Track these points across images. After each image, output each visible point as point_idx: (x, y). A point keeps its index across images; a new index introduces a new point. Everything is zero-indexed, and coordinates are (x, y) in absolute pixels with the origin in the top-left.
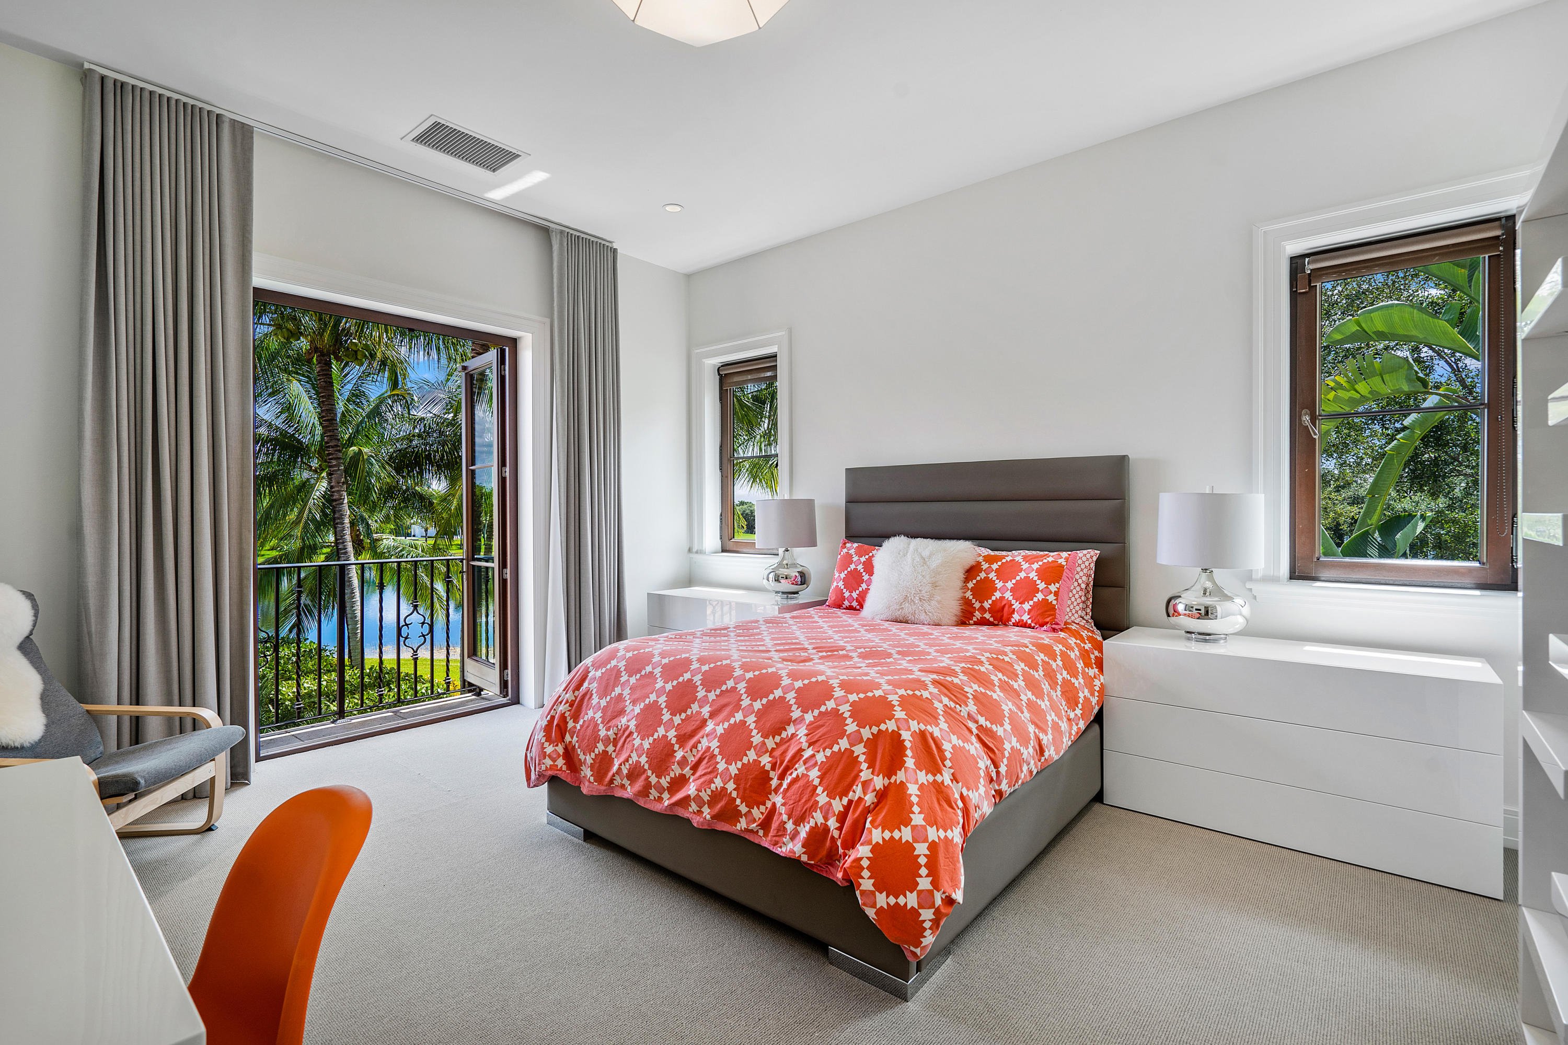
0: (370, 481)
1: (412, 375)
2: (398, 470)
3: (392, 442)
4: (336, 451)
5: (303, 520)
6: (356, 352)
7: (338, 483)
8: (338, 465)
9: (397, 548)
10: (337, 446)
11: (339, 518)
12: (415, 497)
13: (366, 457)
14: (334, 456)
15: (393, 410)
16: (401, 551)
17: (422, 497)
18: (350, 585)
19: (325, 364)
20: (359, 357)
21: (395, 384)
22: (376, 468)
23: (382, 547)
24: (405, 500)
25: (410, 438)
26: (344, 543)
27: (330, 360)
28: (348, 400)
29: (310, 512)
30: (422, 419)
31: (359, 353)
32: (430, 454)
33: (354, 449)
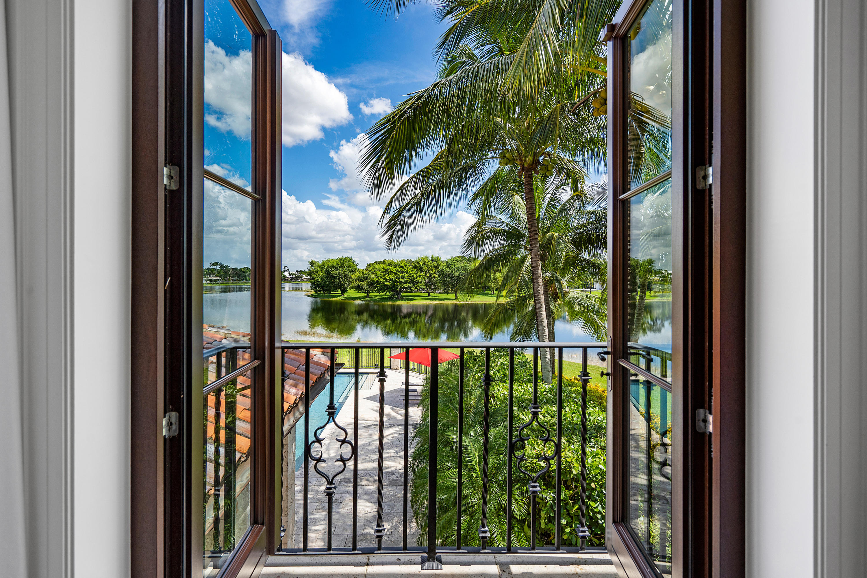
0: (558, 254)
1: (587, 182)
2: (577, 246)
3: (575, 229)
4: (535, 234)
5: (519, 281)
6: (547, 166)
7: (536, 255)
8: (536, 244)
9: (578, 298)
10: (535, 231)
11: (536, 279)
12: (589, 265)
13: (556, 238)
14: (533, 237)
15: (573, 206)
16: (581, 300)
17: (595, 266)
18: (542, 324)
19: (529, 177)
20: (549, 169)
21: (576, 189)
22: (563, 245)
23: (569, 297)
24: (583, 268)
25: (585, 225)
26: (538, 295)
27: (532, 174)
28: (548, 205)
29: (523, 275)
30: (594, 212)
31: (549, 166)
32: (599, 235)
33: (550, 234)
